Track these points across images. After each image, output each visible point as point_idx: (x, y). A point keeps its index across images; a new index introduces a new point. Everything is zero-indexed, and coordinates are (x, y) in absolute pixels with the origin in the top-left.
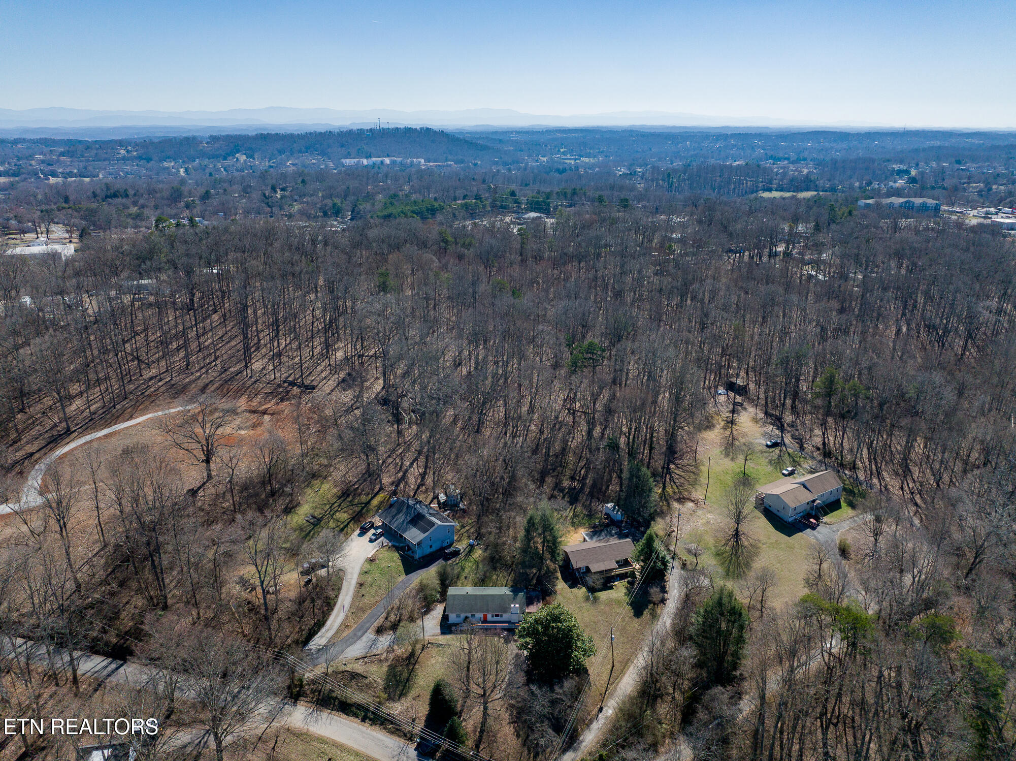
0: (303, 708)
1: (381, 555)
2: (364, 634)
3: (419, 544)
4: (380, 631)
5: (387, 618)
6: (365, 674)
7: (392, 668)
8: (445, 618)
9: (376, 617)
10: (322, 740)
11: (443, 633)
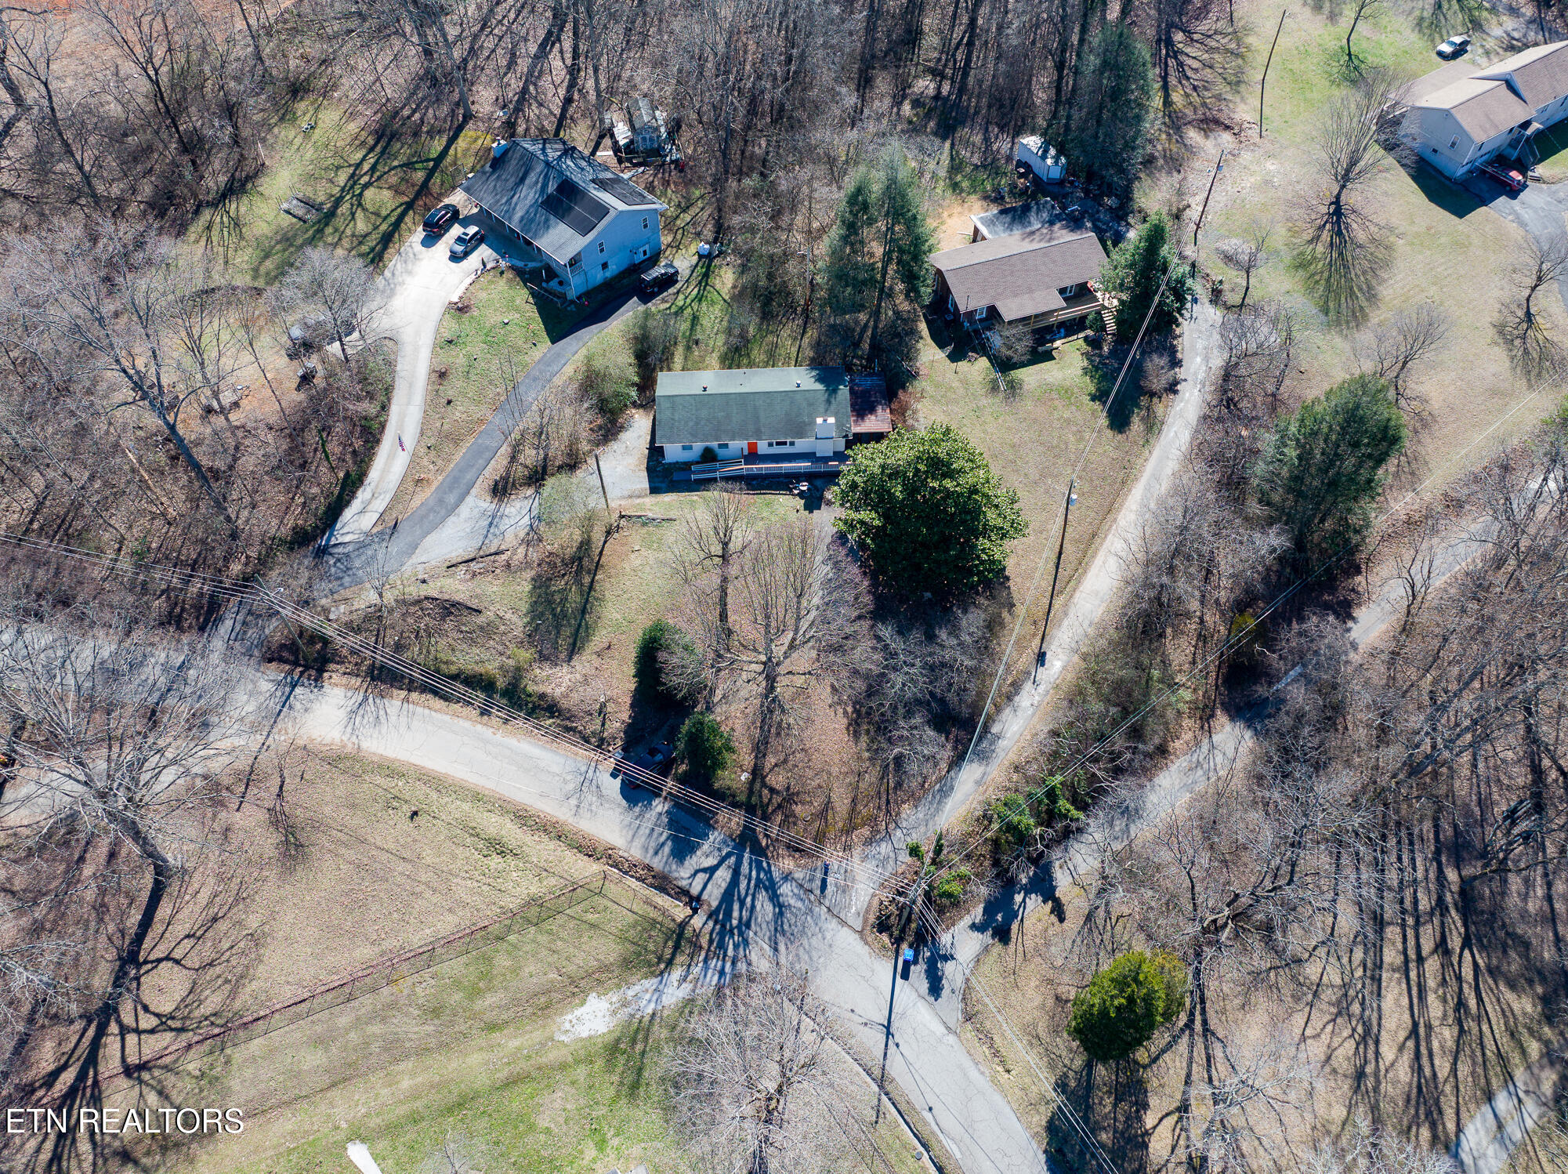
0: (339, 692)
1: (483, 295)
2: (461, 499)
3: (574, 262)
4: (501, 490)
5: (513, 458)
6: (474, 603)
7: (541, 584)
8: (655, 452)
9: (488, 455)
10: (391, 770)
11: (654, 490)
